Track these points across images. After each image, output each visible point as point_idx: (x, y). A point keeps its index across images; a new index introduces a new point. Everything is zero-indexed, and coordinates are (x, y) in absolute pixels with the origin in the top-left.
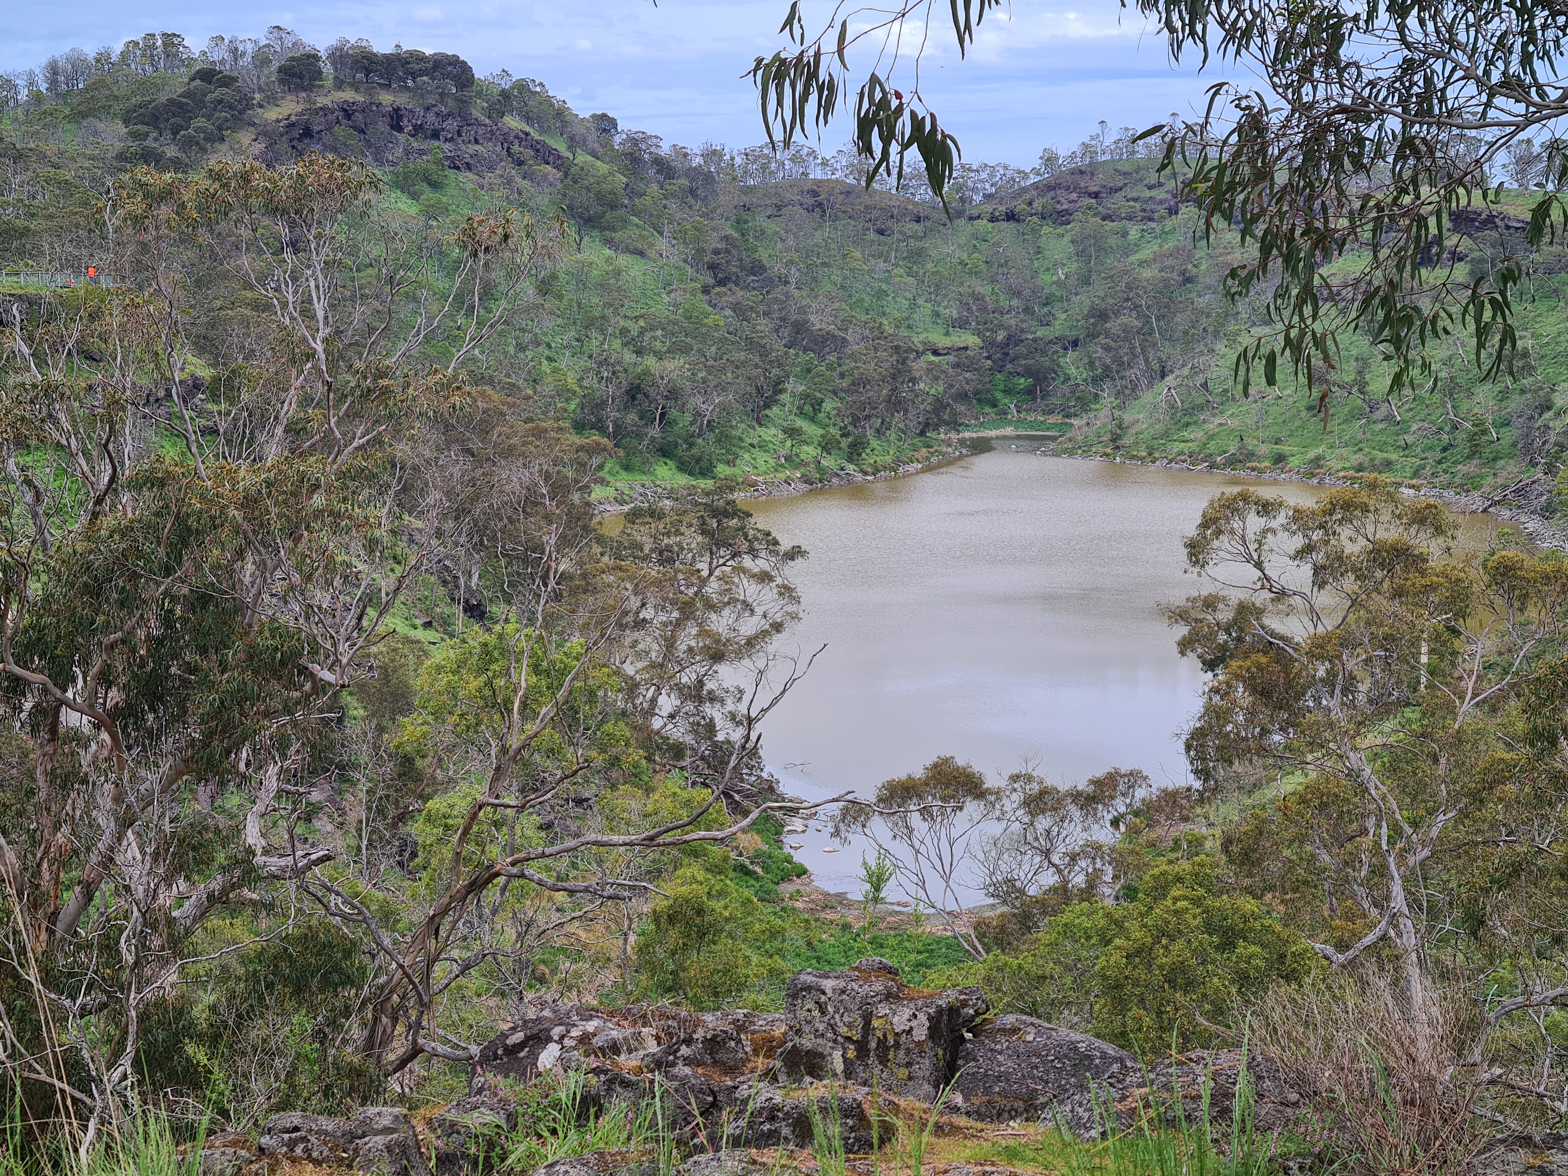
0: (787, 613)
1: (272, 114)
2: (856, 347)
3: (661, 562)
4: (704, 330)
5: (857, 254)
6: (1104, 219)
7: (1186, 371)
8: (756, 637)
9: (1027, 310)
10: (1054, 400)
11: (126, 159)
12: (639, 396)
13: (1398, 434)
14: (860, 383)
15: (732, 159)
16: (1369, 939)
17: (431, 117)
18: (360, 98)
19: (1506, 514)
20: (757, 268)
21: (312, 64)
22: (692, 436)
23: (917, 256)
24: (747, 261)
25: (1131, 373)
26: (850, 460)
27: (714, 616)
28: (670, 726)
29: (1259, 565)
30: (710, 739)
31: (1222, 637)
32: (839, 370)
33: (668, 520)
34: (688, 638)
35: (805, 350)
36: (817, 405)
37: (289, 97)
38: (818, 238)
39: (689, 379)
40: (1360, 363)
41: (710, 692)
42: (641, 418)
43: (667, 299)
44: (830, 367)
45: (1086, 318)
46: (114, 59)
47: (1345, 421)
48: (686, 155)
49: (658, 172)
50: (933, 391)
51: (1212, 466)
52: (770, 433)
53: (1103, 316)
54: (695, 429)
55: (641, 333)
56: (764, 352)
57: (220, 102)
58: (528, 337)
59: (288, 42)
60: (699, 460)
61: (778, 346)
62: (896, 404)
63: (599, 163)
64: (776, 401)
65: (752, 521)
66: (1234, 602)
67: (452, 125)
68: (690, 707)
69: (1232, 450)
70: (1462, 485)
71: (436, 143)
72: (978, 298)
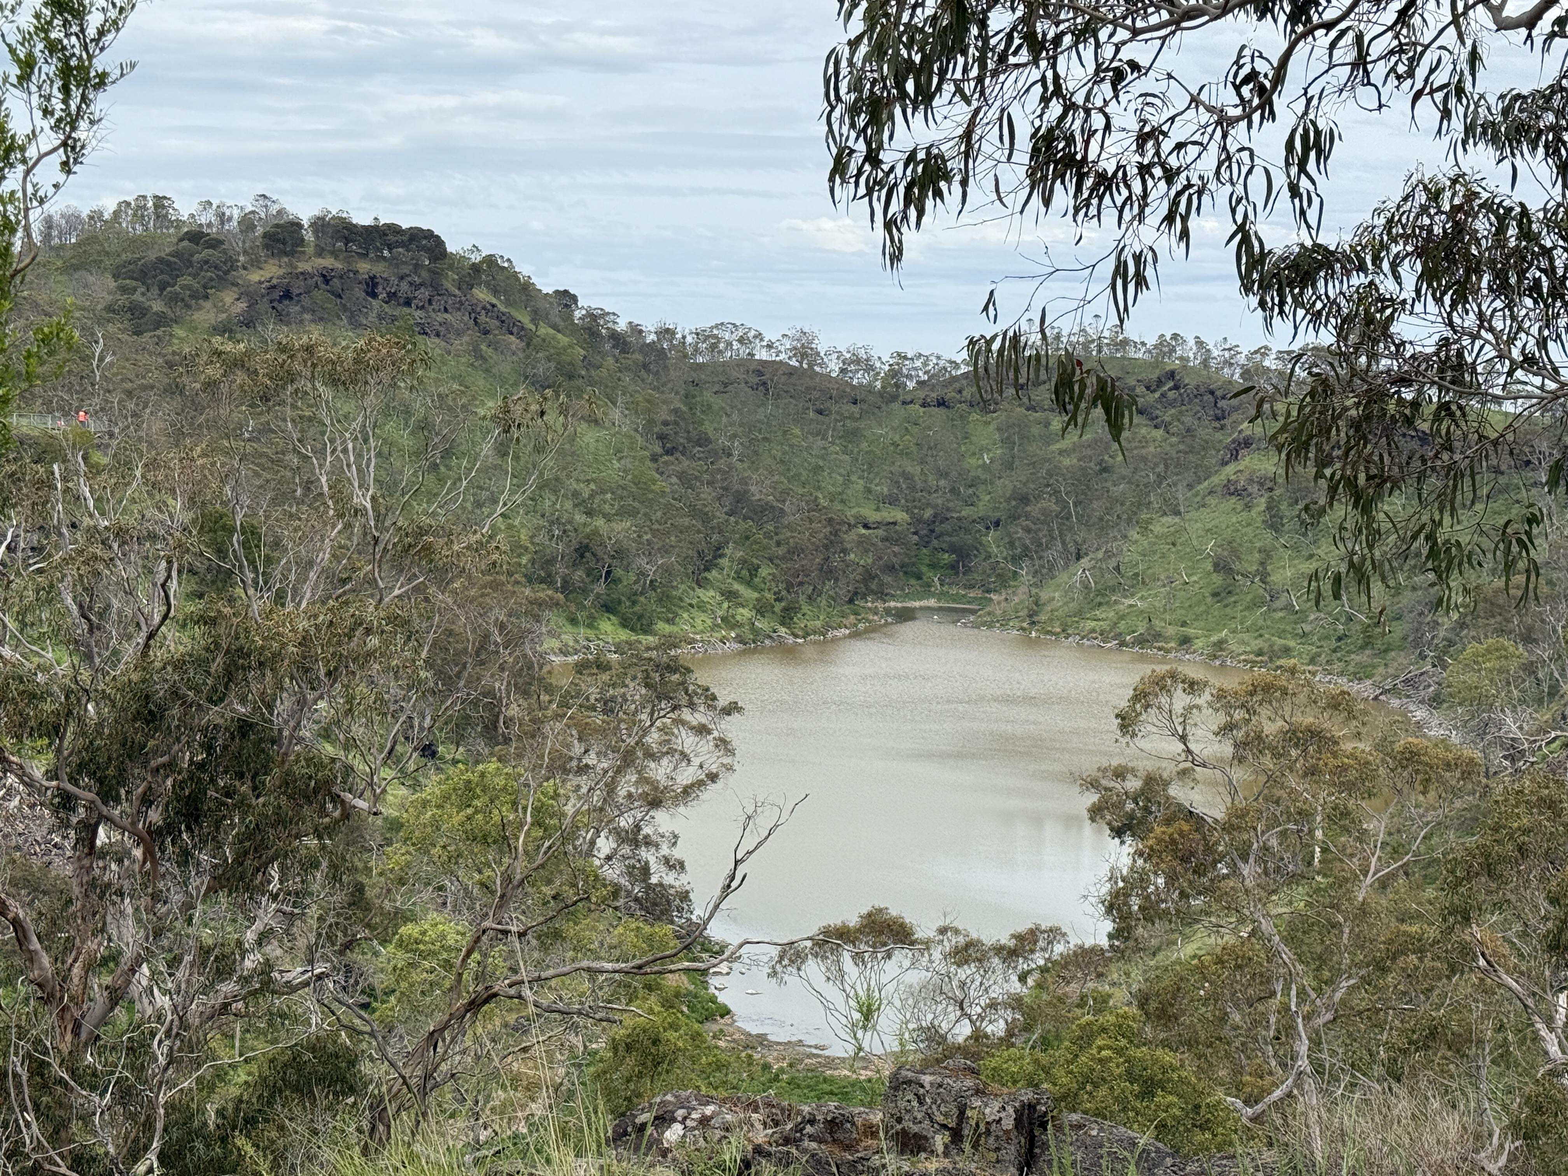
0: (723, 765)
1: (255, 276)
2: (792, 518)
3: (605, 712)
4: (651, 496)
5: (797, 431)
6: (1028, 409)
7: (1100, 555)
8: (692, 785)
9: (953, 490)
10: (976, 576)
11: (114, 311)
12: (587, 554)
13: (1296, 623)
14: (796, 551)
15: (684, 337)
16: (1278, 1094)
17: (404, 286)
18: (339, 266)
19: (1395, 703)
20: (703, 441)
21: (295, 232)
22: (635, 594)
23: (851, 436)
24: (694, 434)
25: (1050, 554)
26: (783, 624)
27: (653, 765)
28: (606, 867)
29: (1183, 739)
30: (644, 881)
31: (1130, 806)
32: (776, 538)
33: (614, 672)
34: (627, 785)
35: (745, 518)
36: (754, 571)
37: (271, 261)
38: (761, 414)
39: (634, 541)
40: (1263, 555)
41: (647, 837)
42: (588, 575)
43: (617, 465)
44: (767, 535)
45: (1008, 501)
46: (107, 216)
47: (1248, 608)
48: (641, 331)
49: (614, 347)
50: (862, 562)
51: (1123, 644)
52: (708, 595)
53: (1024, 499)
54: (638, 587)
55: (592, 496)
56: (706, 518)
57: (207, 262)
58: (485, 494)
59: (274, 209)
60: (640, 617)
61: (720, 515)
62: (828, 572)
63: (560, 336)
64: (716, 565)
65: (693, 676)
66: (1142, 774)
67: (423, 294)
68: (626, 850)
69: (1141, 630)
70: (1355, 674)
71: (407, 310)
72: (907, 476)
